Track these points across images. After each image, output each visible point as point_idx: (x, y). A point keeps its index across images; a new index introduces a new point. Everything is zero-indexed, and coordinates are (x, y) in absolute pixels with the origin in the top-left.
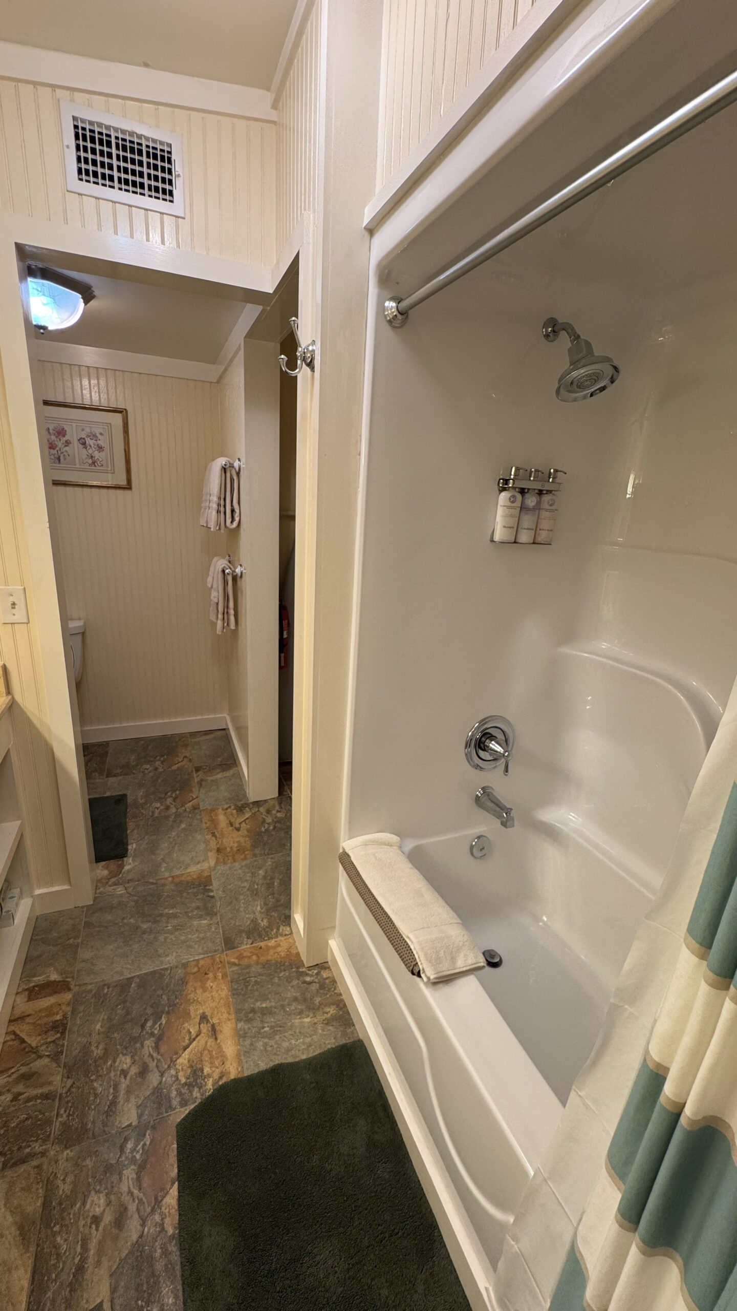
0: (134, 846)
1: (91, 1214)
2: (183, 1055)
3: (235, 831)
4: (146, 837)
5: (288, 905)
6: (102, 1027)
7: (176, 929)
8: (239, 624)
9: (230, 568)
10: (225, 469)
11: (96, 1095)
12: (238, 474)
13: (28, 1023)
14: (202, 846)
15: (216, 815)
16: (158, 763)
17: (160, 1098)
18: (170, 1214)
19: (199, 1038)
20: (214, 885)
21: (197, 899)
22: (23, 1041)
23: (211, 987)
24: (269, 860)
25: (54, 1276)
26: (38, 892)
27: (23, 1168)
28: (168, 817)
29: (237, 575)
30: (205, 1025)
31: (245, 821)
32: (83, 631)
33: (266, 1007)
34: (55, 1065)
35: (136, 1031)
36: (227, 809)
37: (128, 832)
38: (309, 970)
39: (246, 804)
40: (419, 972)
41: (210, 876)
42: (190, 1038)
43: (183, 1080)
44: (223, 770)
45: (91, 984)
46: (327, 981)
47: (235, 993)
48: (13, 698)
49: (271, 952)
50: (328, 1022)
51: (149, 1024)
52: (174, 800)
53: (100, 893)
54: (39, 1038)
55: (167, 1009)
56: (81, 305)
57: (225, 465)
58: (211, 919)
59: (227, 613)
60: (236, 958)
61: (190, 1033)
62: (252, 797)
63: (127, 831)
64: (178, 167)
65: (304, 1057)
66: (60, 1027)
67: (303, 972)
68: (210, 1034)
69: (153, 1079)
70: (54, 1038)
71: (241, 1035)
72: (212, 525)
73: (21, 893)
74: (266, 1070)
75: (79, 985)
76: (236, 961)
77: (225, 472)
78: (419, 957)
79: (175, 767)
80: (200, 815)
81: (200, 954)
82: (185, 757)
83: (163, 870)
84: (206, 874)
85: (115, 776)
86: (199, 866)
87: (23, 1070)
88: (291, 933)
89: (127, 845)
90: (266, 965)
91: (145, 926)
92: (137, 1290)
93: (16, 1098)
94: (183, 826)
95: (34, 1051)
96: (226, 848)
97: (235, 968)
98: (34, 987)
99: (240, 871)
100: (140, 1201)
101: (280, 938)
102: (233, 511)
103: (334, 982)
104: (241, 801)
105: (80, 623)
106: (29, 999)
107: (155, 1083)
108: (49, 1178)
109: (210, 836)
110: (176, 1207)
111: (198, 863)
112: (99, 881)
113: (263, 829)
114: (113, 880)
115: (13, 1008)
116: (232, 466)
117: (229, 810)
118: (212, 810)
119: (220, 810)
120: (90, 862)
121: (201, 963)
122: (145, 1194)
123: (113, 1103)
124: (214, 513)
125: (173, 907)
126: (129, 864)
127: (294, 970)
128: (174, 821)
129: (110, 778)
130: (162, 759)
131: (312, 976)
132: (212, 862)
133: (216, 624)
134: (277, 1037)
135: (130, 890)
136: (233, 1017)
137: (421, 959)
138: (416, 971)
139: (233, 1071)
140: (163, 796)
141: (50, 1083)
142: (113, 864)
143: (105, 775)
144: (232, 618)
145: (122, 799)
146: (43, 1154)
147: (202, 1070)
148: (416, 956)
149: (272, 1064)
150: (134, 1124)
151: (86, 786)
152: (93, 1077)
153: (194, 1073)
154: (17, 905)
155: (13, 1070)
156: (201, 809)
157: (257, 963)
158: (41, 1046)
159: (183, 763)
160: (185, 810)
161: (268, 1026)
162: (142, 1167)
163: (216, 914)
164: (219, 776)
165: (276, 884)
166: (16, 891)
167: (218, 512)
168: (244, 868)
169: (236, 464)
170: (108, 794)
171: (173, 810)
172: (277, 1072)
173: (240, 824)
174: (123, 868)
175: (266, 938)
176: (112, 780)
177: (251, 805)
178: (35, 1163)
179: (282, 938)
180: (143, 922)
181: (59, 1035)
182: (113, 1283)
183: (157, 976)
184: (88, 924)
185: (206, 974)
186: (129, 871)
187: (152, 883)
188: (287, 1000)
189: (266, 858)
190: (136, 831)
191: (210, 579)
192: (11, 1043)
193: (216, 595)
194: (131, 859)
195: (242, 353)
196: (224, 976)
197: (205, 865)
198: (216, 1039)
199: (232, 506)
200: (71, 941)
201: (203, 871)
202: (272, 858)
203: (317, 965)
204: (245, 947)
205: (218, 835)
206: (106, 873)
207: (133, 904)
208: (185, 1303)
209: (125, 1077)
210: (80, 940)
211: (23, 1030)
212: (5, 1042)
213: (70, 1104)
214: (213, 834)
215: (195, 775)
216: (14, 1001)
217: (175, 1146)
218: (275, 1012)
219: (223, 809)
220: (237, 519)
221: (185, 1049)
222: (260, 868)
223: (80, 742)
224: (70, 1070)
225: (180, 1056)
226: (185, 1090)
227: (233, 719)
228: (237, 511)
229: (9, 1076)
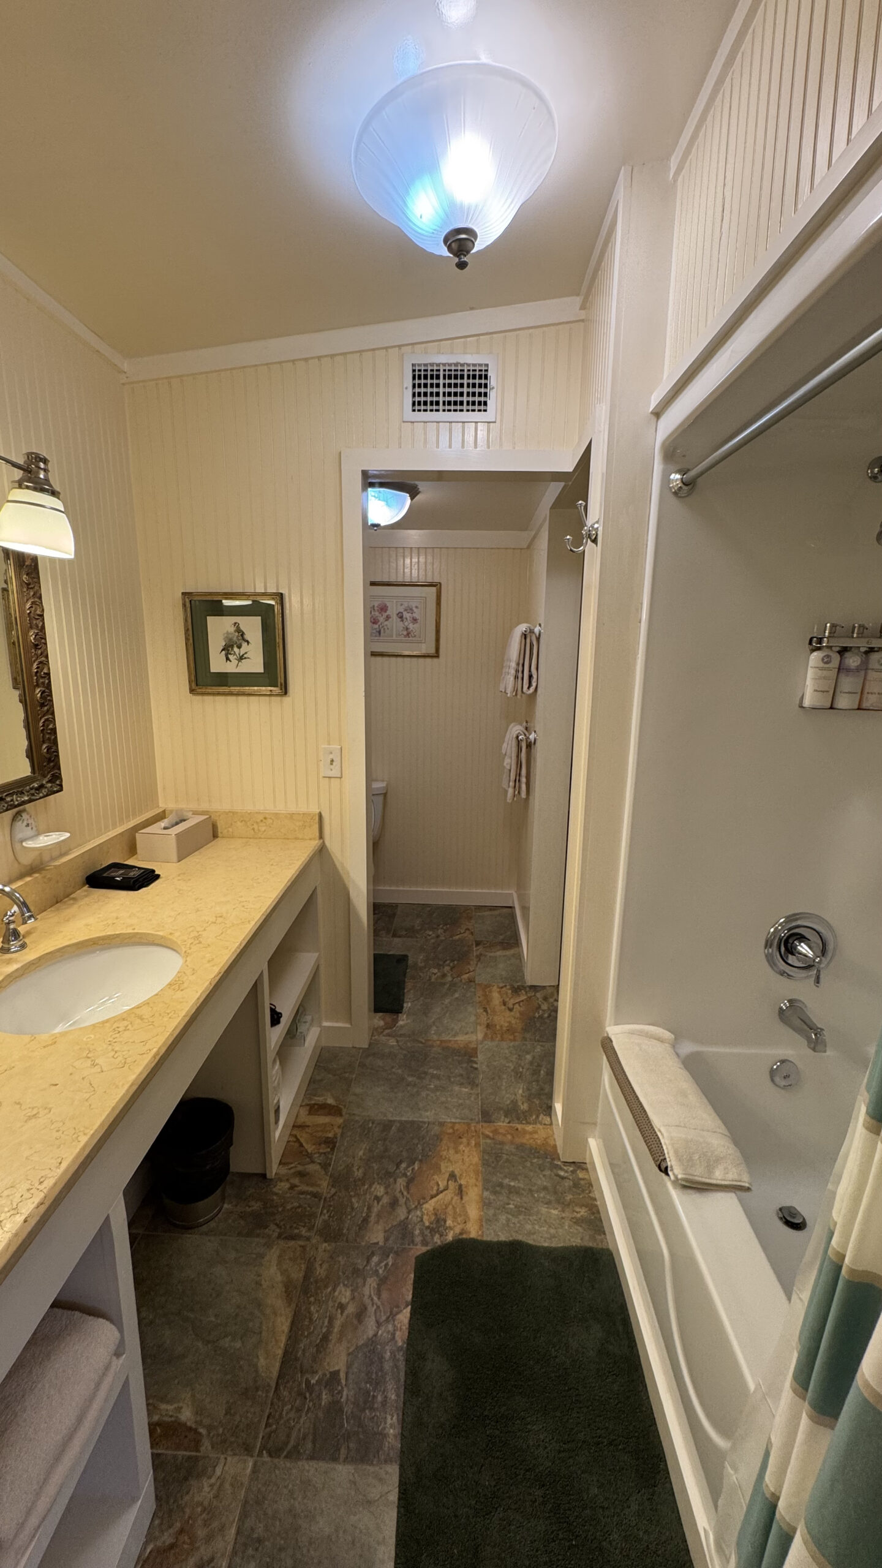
0: (410, 1004)
1: (338, 1301)
2: (430, 1202)
3: (507, 1011)
4: (422, 998)
5: (550, 1096)
6: (364, 1154)
7: (437, 1089)
8: (531, 794)
9: (525, 735)
10: (525, 635)
11: (353, 1208)
12: (538, 639)
13: (307, 1133)
14: (473, 1018)
15: (490, 992)
16: (440, 931)
17: (404, 1231)
18: (401, 1329)
19: (446, 1192)
20: (479, 1057)
21: (462, 1067)
22: (301, 1145)
23: (464, 1151)
24: (539, 1047)
25: (306, 1334)
26: (326, 1024)
27: (292, 1243)
28: (444, 984)
29: (531, 742)
30: (453, 1183)
31: (519, 1003)
32: (385, 792)
33: (514, 1186)
34: (323, 1172)
35: (391, 1168)
36: (502, 988)
37: (406, 991)
38: (565, 1166)
39: (523, 986)
40: (666, 1168)
41: (477, 1048)
42: (438, 1189)
43: (427, 1224)
44: (504, 949)
45: (359, 1116)
46: (582, 1182)
47: (485, 1163)
48: (324, 842)
49: (528, 1136)
50: (577, 1222)
51: (404, 1165)
52: (452, 969)
53: (375, 1040)
54: (314, 1147)
55: (420, 1157)
56: (408, 501)
57: (525, 631)
58: (472, 1089)
59: (519, 781)
60: (492, 1132)
61: (438, 1185)
62: (530, 980)
63: (404, 989)
64: (493, 381)
65: (546, 1245)
66: (331, 1143)
67: (557, 1165)
68: (457, 1192)
69: (401, 1213)
70: (325, 1151)
71: (485, 1204)
72: (509, 690)
73: (312, 1020)
74: (505, 1242)
75: (349, 1114)
76: (491, 1135)
77: (525, 638)
78: (668, 1153)
79: (457, 937)
80: (475, 988)
81: (457, 1118)
82: (468, 929)
83: (433, 1032)
84: (473, 1046)
85: (400, 937)
86: (467, 1036)
87: (300, 1168)
88: (551, 1124)
89: (403, 1002)
90: (521, 1147)
91: (410, 1079)
92: (367, 1374)
93: (292, 1187)
94: (457, 995)
95: (309, 1156)
96: (496, 1025)
97: (489, 1141)
98: (315, 1104)
99: (507, 1051)
100: (378, 1307)
101: (539, 1126)
102: (530, 677)
103: (591, 1185)
104: (517, 982)
105: (383, 785)
106: (310, 1113)
107: (403, 1217)
108: (310, 1258)
109: (482, 1011)
110: (407, 1326)
111: (467, 1034)
112: (376, 1029)
113: (537, 1015)
114: (387, 1031)
115: (297, 1116)
116: (532, 632)
117: (504, 989)
118: (488, 986)
119: (495, 987)
120: (369, 1010)
121: (457, 1127)
122: (383, 1304)
123: (366, 1220)
124: (512, 679)
125: (438, 1068)
126: (403, 1020)
127: (548, 1160)
128: (449, 989)
129: (395, 939)
130: (445, 928)
131: (566, 1172)
132: (480, 1036)
133: (506, 792)
134: (521, 1217)
135: (400, 1044)
136: (480, 1184)
137: (670, 1155)
138: (663, 1167)
139: (473, 1232)
140: (441, 963)
141: (319, 1186)
142: (389, 1017)
143: (391, 934)
144: (524, 787)
145: (403, 959)
146: (308, 1239)
147: (445, 1221)
148: (666, 1152)
149: (511, 1239)
150: (380, 1244)
151: (372, 944)
152: (352, 1193)
153: (438, 1221)
154: (308, 1030)
155: (292, 1165)
156: (476, 982)
157: (512, 1143)
158: (315, 1154)
159: (466, 935)
160: (461, 981)
161: (513, 1204)
162: (383, 1281)
163: (477, 1085)
164: (499, 953)
165: (542, 1072)
166: (308, 1018)
167: (516, 677)
168: (511, 1049)
169: (537, 630)
170: (391, 953)
171: (449, 979)
172: (515, 1248)
173: (514, 1004)
174: (397, 1022)
175: (524, 1122)
176: (396, 940)
177: (528, 989)
178: (301, 1243)
179: (541, 1127)
180: (408, 1075)
181: (329, 1150)
182: (349, 1360)
183: (415, 1126)
184: (362, 1065)
185: (460, 1138)
186: (402, 1026)
187: (421, 1042)
188: (536, 1187)
189: (536, 1044)
190: (412, 991)
191: (505, 745)
192: (293, 1144)
193: (509, 762)
194: (405, 1016)
195: (547, 522)
196: (477, 1145)
197: (473, 1038)
198: (462, 1198)
199: (530, 671)
200: (347, 1075)
201: (470, 1042)
202: (542, 1046)
203: (574, 1163)
204: (501, 1124)
205: (489, 1011)
206: (382, 1023)
207: (402, 1057)
208: (404, 1403)
209: (378, 1203)
210: (354, 1076)
211: (303, 1137)
212: (288, 1142)
213: (332, 1208)
214: (485, 1010)
215: (475, 949)
216: (298, 1112)
217: (412, 1276)
218: (523, 1194)
219: (498, 987)
220: (534, 684)
221: (432, 1197)
222: (528, 1053)
223: (372, 901)
224: (335, 1181)
225: (427, 1202)
226: (427, 1232)
227: (519, 896)
228: (535, 676)
229: (289, 1169)
